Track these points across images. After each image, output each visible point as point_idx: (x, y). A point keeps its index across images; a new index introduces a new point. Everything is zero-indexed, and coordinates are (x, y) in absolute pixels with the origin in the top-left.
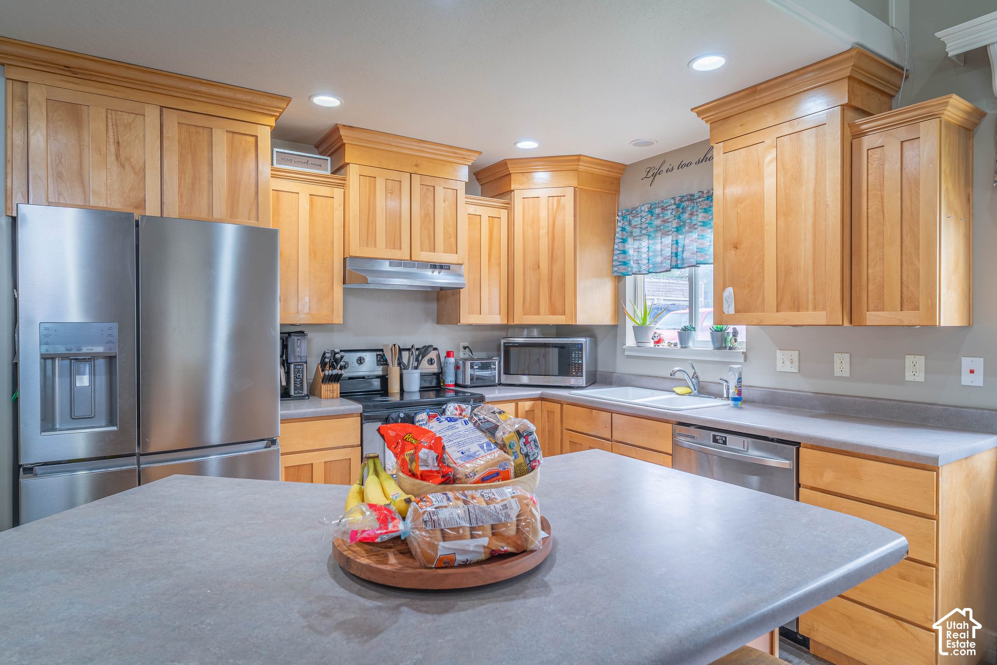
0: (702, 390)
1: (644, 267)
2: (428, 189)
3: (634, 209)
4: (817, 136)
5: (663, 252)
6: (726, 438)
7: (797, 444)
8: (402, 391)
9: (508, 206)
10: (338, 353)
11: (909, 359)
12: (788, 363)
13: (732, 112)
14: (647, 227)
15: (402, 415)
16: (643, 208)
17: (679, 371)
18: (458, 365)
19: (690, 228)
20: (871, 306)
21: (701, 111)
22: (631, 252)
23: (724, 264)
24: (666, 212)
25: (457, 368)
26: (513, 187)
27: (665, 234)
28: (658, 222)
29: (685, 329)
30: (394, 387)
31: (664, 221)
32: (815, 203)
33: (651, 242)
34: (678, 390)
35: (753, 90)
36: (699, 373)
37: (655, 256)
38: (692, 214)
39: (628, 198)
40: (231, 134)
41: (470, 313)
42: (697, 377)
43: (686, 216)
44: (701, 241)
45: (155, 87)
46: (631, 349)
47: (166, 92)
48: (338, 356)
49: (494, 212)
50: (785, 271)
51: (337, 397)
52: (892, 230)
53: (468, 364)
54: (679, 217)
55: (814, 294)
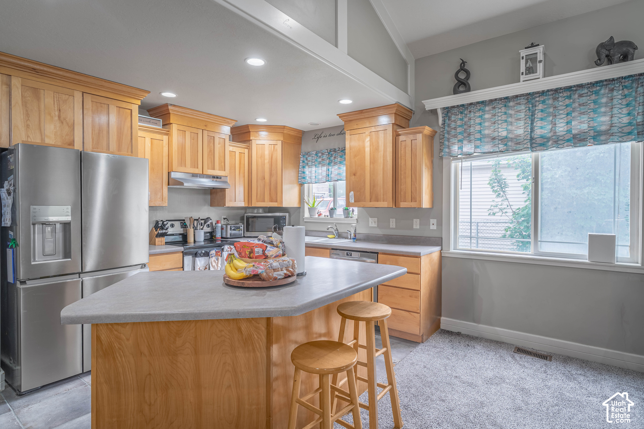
0: (340, 236)
1: (313, 180)
2: (211, 138)
3: (309, 152)
4: (384, 134)
5: (322, 174)
6: (351, 253)
7: (378, 253)
8: (195, 241)
9: (248, 147)
10: (165, 221)
11: (415, 220)
12: (373, 223)
13: (353, 118)
14: (315, 162)
15: (203, 252)
16: (313, 153)
17: (331, 227)
18: (223, 227)
19: (334, 164)
20: (402, 200)
21: (341, 116)
22: (307, 173)
23: (350, 182)
24: (324, 156)
25: (222, 229)
26: (251, 138)
27: (323, 165)
28: (320, 160)
29: (332, 209)
30: (191, 239)
31: (323, 160)
32: (383, 160)
33: (317, 169)
34: (329, 236)
35: (361, 112)
36: (338, 229)
37: (318, 175)
38: (335, 158)
39: (305, 148)
40: (118, 108)
41: (231, 201)
42: (337, 230)
43: (332, 158)
44: (339, 170)
45: (80, 82)
46: (307, 218)
47: (85, 85)
48: (165, 223)
49: (242, 150)
50: (373, 186)
51: (164, 245)
52: (409, 172)
53: (229, 227)
54: (330, 158)
55: (383, 195)
